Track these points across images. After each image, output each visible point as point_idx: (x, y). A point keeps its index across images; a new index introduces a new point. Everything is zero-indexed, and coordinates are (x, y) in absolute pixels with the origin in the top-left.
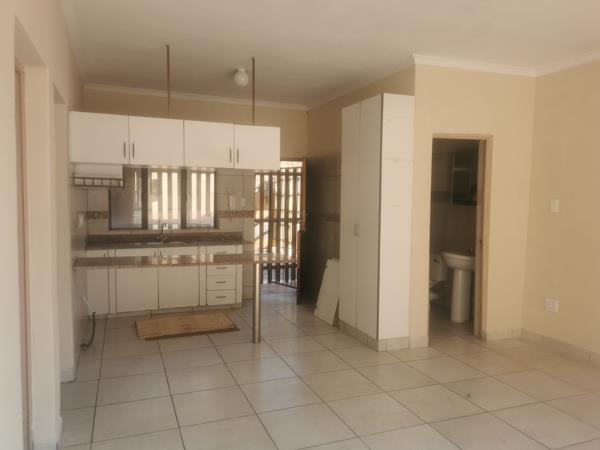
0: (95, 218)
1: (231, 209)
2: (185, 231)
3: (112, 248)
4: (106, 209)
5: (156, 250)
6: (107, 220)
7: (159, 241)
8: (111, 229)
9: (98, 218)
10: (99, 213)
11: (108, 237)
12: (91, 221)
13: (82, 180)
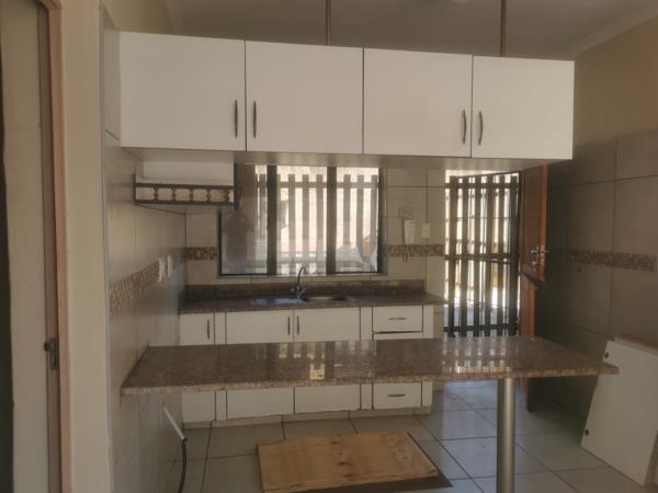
0: (197, 258)
1: (407, 242)
2: (332, 280)
3: (219, 309)
4: (214, 243)
5: (288, 313)
6: (215, 263)
7: (293, 296)
8: (220, 274)
9: (202, 258)
10: (204, 250)
11: (215, 288)
12: (191, 263)
13: (152, 190)
